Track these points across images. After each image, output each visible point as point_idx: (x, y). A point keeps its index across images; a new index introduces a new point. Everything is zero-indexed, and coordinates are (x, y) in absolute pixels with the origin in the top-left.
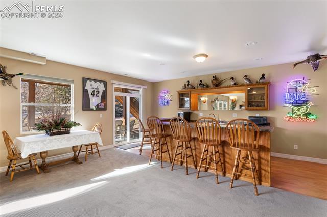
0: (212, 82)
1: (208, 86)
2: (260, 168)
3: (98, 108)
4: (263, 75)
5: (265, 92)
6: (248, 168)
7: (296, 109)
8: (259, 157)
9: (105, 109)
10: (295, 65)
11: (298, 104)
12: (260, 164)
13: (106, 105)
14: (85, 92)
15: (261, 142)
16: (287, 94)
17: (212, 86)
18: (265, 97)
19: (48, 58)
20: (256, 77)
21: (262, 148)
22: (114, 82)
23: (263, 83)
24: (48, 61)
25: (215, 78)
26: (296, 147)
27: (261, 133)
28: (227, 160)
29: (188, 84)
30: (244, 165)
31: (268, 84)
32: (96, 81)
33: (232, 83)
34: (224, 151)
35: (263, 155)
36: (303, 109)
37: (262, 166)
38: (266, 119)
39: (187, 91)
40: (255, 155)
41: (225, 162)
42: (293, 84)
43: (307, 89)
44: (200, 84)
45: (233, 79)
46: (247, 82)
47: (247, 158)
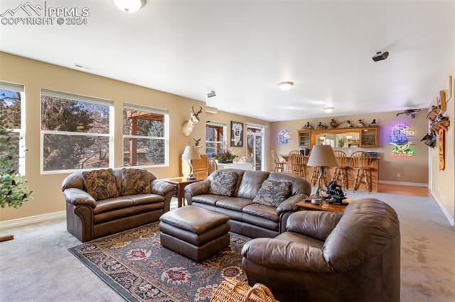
0: (331, 124)
1: (326, 127)
2: (371, 182)
3: (238, 145)
4: (374, 120)
5: (376, 133)
6: (364, 183)
7: (399, 146)
8: (371, 175)
9: (242, 146)
10: (398, 115)
11: (401, 143)
12: (371, 179)
13: (242, 144)
14: (232, 131)
15: (372, 167)
16: (392, 136)
17: (330, 127)
18: (376, 137)
19: (219, 109)
20: (369, 121)
21: (372, 170)
22: (249, 123)
23: (373, 127)
24: (219, 111)
25: (333, 121)
26: (399, 175)
27: (372, 160)
28: (349, 179)
29: (308, 125)
30: (361, 181)
31: (378, 127)
32: (238, 123)
33: (349, 125)
34: (347, 173)
35: (373, 173)
36: (404, 147)
37: (373, 181)
38: (375, 154)
39: (307, 131)
40: (368, 173)
41: (347, 180)
42: (397, 128)
43: (407, 131)
44: (320, 125)
45: (349, 122)
46: (361, 125)
47: (363, 175)
